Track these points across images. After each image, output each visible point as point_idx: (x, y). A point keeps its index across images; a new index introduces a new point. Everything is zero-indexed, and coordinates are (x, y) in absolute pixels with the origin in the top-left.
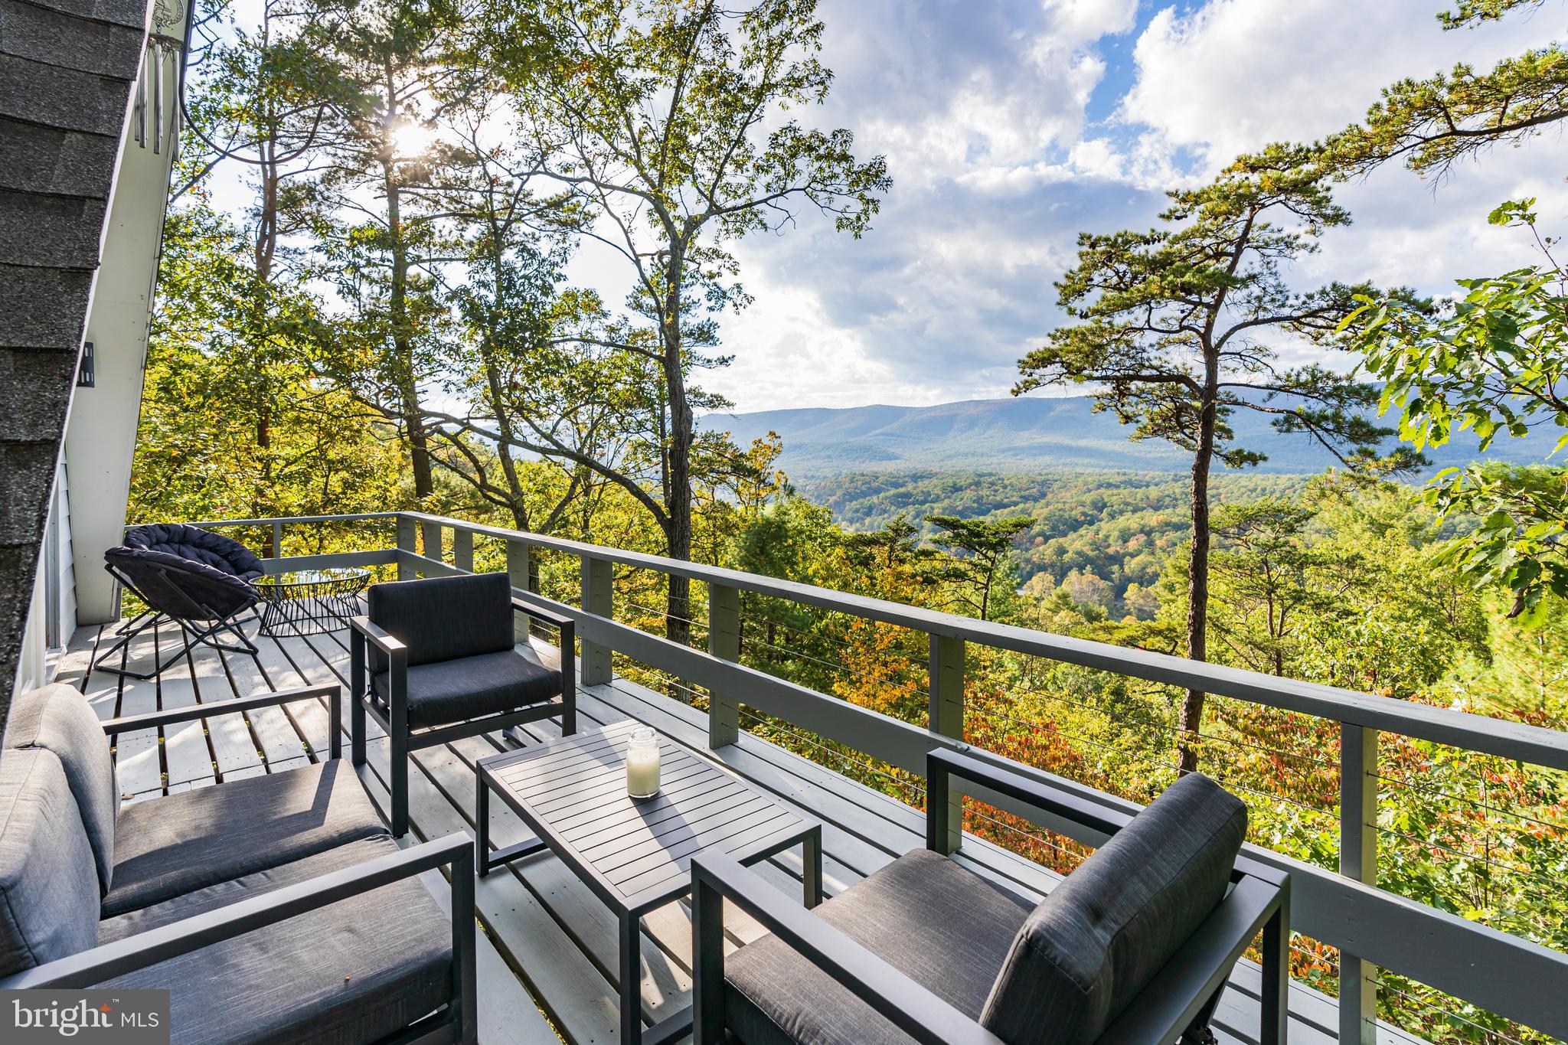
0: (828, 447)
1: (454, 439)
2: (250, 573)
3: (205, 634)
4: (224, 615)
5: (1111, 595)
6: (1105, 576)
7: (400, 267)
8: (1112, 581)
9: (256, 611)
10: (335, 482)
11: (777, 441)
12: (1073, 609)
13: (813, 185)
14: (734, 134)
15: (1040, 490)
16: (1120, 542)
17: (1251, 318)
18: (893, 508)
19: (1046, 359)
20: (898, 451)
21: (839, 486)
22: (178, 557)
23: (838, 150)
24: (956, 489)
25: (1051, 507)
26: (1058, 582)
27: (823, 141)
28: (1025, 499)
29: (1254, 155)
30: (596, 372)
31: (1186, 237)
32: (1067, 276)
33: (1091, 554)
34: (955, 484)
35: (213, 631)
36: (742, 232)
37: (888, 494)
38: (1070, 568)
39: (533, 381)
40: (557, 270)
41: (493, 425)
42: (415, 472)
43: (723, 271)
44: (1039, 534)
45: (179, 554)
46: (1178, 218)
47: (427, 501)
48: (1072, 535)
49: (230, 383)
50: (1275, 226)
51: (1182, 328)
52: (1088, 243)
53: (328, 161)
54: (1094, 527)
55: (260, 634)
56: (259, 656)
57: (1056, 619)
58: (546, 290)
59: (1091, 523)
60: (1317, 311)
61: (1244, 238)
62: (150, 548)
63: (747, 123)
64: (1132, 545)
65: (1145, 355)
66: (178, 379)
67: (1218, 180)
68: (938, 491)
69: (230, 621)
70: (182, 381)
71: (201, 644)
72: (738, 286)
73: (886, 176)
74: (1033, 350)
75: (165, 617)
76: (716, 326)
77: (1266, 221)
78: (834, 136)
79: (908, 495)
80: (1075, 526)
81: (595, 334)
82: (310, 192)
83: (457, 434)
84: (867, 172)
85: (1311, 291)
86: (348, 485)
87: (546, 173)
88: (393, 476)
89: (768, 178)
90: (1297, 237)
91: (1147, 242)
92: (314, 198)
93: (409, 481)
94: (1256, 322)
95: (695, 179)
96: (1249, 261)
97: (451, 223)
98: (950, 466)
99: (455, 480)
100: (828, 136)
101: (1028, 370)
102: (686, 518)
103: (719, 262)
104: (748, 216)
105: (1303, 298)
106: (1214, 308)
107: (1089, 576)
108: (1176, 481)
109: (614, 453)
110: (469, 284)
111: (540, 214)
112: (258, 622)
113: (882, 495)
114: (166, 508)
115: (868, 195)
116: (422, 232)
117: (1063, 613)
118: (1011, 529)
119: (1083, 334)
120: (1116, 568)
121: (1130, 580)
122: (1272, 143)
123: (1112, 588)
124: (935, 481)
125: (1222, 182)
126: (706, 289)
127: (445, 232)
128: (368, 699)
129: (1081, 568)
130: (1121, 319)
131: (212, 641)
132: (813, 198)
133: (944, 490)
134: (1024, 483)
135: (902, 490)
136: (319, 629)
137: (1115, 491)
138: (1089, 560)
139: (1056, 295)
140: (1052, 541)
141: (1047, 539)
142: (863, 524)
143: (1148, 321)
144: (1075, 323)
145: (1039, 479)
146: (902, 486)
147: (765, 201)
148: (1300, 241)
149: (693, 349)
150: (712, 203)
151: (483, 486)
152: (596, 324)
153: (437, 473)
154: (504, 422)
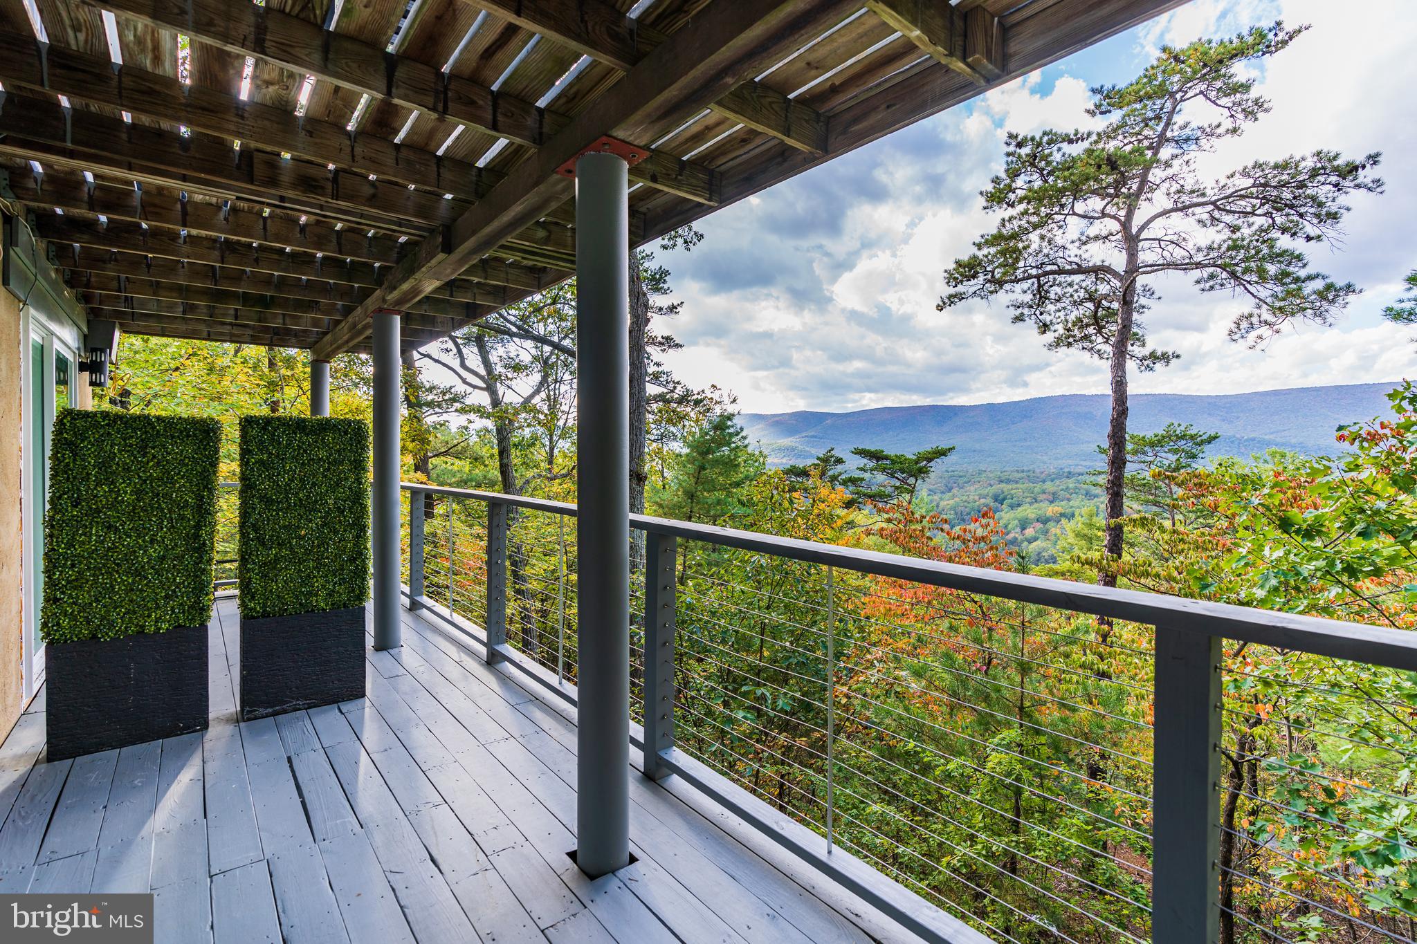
25: (956, 499)
29: (1179, 48)
32: (993, 183)
46: (1102, 114)
52: (1014, 143)
91: (1070, 142)
106: (1134, 199)
139: (982, 201)
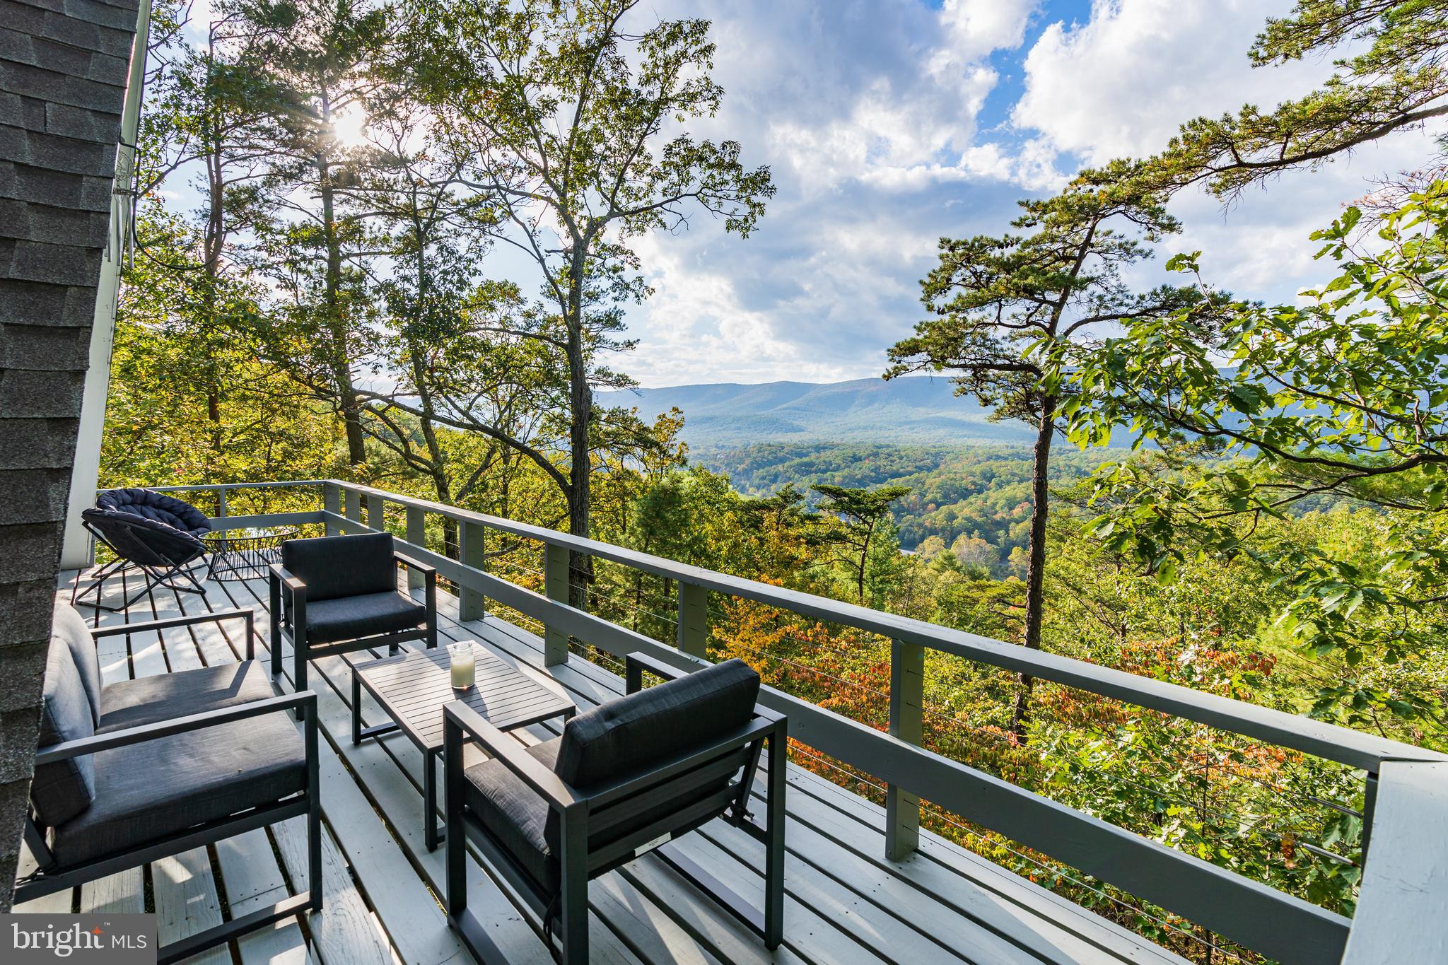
0: (737, 420)
1: (381, 414)
2: (200, 530)
3: (162, 578)
4: (178, 563)
5: (997, 557)
6: (991, 540)
7: (335, 260)
8: (997, 544)
9: (205, 560)
10: (277, 449)
11: (680, 416)
12: (958, 570)
13: (704, 191)
14: (633, 142)
15: (933, 461)
16: (1006, 509)
17: (1093, 314)
18: (797, 476)
19: (912, 348)
20: (803, 424)
21: (748, 455)
22: (140, 517)
23: (727, 159)
24: (856, 459)
25: (943, 477)
26: (948, 546)
27: (714, 152)
28: (920, 469)
29: (1098, 170)
30: (508, 357)
31: (1037, 241)
32: (930, 276)
33: (979, 520)
34: (854, 455)
35: (169, 575)
36: (644, 231)
37: (792, 463)
38: (959, 533)
39: (454, 363)
40: (473, 266)
41: (415, 402)
42: (350, 442)
43: (626, 266)
44: (931, 502)
45: (142, 513)
46: (1028, 226)
47: (358, 468)
48: (962, 503)
49: (183, 366)
50: (1117, 233)
51: (1029, 324)
52: (947, 247)
53: (267, 169)
54: (982, 496)
55: (208, 579)
56: (207, 595)
57: (941, 578)
58: (462, 284)
59: (980, 492)
60: (1149, 310)
61: (1088, 243)
62: (118, 508)
63: (645, 134)
64: (1017, 512)
65: (997, 346)
66: (138, 363)
67: (1065, 191)
68: (839, 461)
69: (183, 568)
70: (142, 365)
71: (160, 586)
72: (640, 279)
73: (770, 185)
74: (901, 340)
75: (131, 564)
76: (622, 313)
77: (1109, 229)
78: (724, 147)
79: (811, 464)
80: (965, 494)
81: (514, 318)
82: (253, 194)
83: (384, 411)
84: (753, 180)
85: (1143, 292)
86: (287, 455)
87: (461, 181)
88: (328, 446)
89: (665, 183)
90: (1134, 244)
91: (1001, 246)
92: (256, 199)
93: (343, 449)
94: (1097, 319)
95: (599, 184)
96: (1092, 264)
97: (380, 222)
98: (849, 438)
99: (384, 449)
100: (718, 147)
101: (897, 358)
102: (585, 485)
103: (622, 257)
104: (649, 216)
105: (1137, 299)
106: (1059, 306)
107: (976, 540)
108: (1060, 454)
109: (528, 427)
110: (394, 278)
111: (461, 212)
112: (207, 569)
113: (787, 464)
114: (128, 472)
115: (754, 199)
116: (353, 229)
117: (947, 573)
118: (887, 497)
119: (940, 328)
120: (1001, 533)
121: (1014, 544)
122: (1115, 158)
123: (998, 551)
124: (836, 452)
125: (1069, 193)
126: (611, 282)
127: (375, 228)
128: (282, 624)
129: (969, 533)
130: (973, 316)
131: (169, 583)
132: (705, 202)
133: (844, 460)
134: (919, 455)
135: (805, 460)
136: (256, 575)
137: (1003, 463)
138: (976, 525)
139: (919, 292)
140: (944, 508)
141: (938, 505)
142: (769, 490)
143: (998, 318)
144: (934, 318)
145: (933, 451)
146: (806, 455)
147: (660, 205)
148: (1137, 247)
149: (601, 333)
150: (614, 205)
151: (408, 455)
152: (515, 309)
153: (370, 443)
154: (426, 398)
